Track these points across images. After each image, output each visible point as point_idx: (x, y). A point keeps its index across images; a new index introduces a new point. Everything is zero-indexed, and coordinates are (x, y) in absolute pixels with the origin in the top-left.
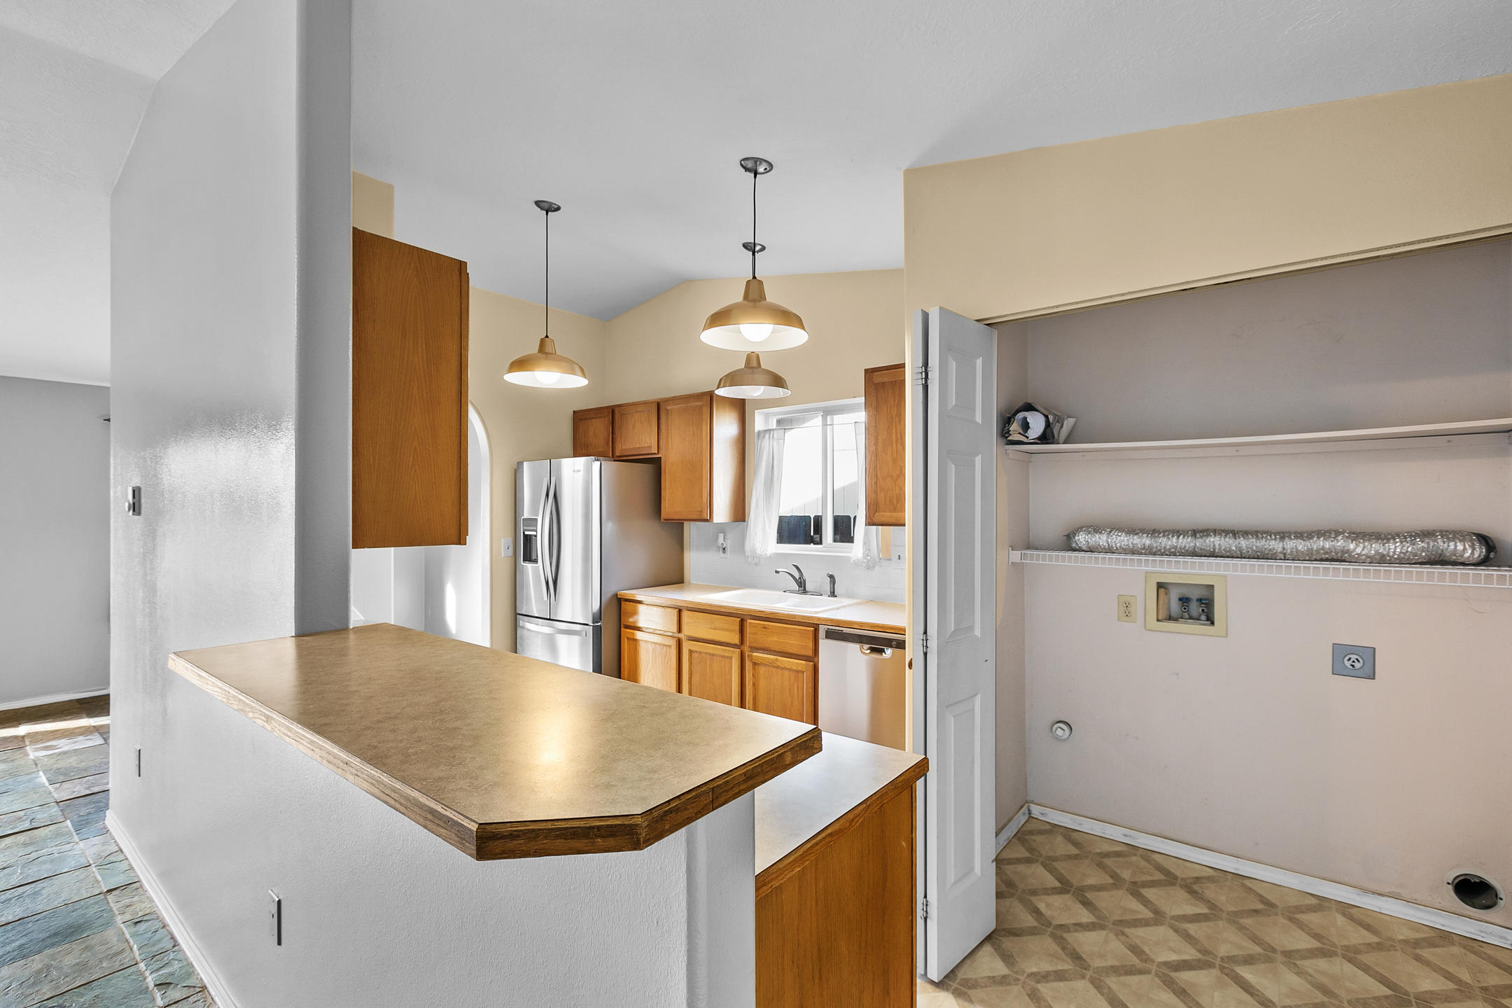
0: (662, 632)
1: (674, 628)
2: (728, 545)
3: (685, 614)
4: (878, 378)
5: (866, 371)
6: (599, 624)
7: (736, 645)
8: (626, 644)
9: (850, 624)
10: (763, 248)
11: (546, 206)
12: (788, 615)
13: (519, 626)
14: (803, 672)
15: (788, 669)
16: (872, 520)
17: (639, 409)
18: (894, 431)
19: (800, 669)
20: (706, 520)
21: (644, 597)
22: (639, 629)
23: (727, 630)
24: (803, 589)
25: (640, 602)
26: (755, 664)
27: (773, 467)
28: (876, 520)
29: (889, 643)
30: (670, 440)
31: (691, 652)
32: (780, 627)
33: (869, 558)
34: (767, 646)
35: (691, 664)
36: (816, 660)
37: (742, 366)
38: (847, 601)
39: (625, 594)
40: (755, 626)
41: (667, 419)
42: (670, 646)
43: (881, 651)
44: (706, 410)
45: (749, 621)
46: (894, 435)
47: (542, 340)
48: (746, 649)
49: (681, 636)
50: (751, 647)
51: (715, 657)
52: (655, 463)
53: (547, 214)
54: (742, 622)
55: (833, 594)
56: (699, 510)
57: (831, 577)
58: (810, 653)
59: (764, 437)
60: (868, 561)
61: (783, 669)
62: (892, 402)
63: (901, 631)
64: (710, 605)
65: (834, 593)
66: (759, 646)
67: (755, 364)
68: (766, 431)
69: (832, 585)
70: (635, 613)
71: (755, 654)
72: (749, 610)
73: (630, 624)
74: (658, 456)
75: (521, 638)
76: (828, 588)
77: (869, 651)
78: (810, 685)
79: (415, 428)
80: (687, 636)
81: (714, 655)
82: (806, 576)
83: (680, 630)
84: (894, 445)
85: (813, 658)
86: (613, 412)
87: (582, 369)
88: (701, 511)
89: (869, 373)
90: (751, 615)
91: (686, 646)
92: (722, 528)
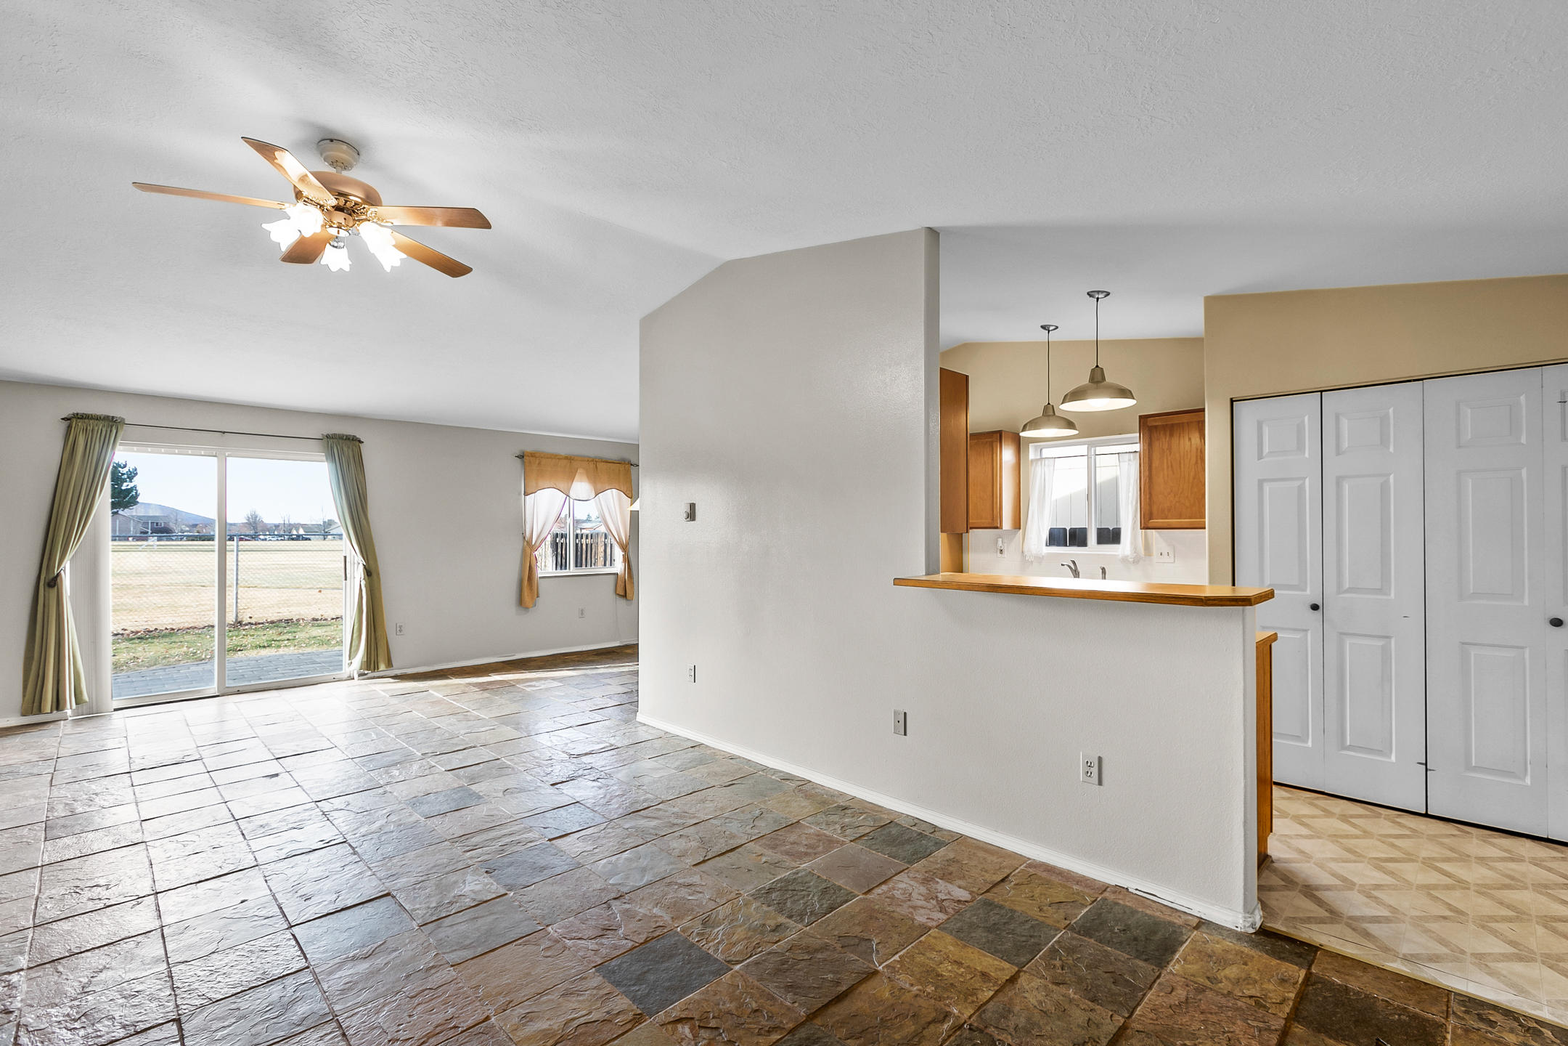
2: (1006, 547)
4: (1151, 422)
5: (1140, 417)
16: (1146, 525)
18: (1165, 461)
20: (997, 528)
24: (1076, 574)
27: (1045, 487)
28: (1150, 525)
44: (997, 444)
46: (1165, 464)
57: (1103, 569)
59: (1037, 464)
60: (1134, 556)
62: (1163, 440)
67: (1050, 412)
68: (1038, 460)
69: (1103, 573)
84: (1165, 470)
88: (992, 522)
92: (1008, 533)
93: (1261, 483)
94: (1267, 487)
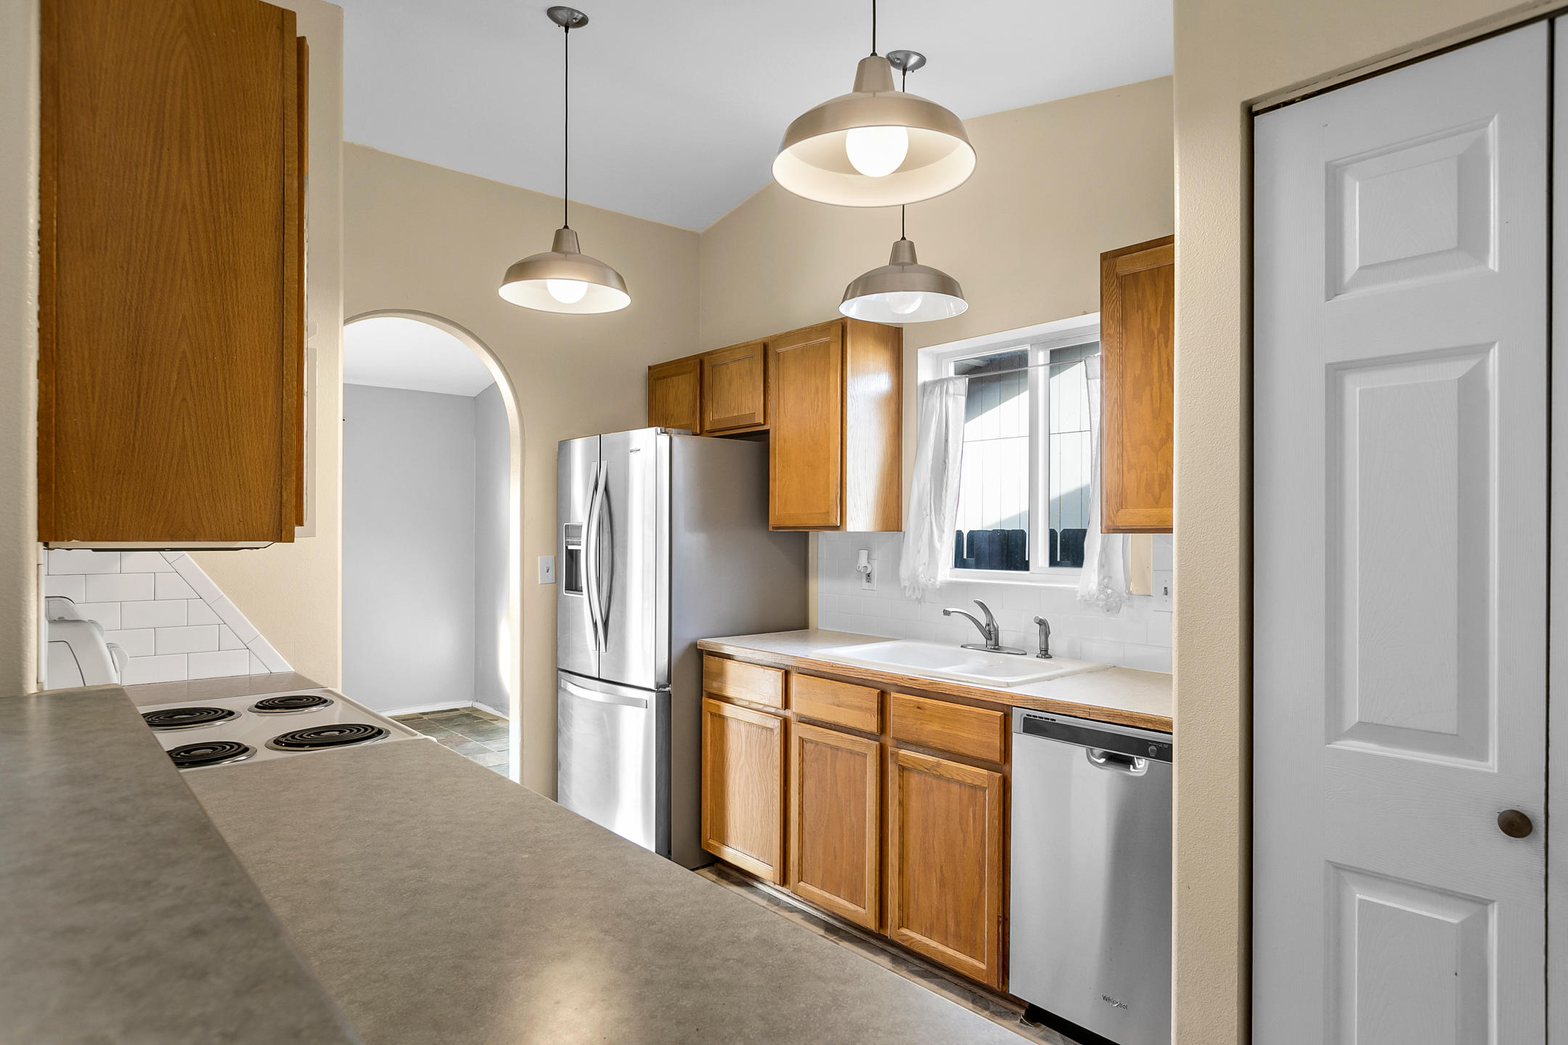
0: (760, 707)
1: (778, 701)
2: (875, 569)
3: (795, 680)
4: (1124, 266)
6: (667, 689)
7: (872, 734)
8: (709, 722)
9: (1068, 710)
10: (922, 61)
11: (562, 15)
12: (959, 687)
13: (560, 686)
14: (984, 789)
15: (958, 781)
16: (1113, 522)
17: (738, 356)
18: (1155, 360)
19: (978, 783)
20: (836, 528)
21: (735, 649)
22: (727, 700)
23: (860, 708)
24: (993, 642)
25: (729, 657)
26: (902, 769)
27: (947, 441)
28: (1118, 524)
29: (1142, 748)
30: (782, 401)
31: (802, 740)
32: (946, 708)
33: (1109, 591)
34: (923, 739)
35: (802, 761)
36: (1006, 768)
37: (885, 261)
38: (1068, 667)
39: (711, 643)
40: (902, 704)
41: (778, 369)
42: (772, 730)
43: (1127, 762)
44: (835, 350)
45: (894, 695)
46: (1155, 368)
47: (558, 233)
48: (889, 741)
49: (788, 713)
50: (897, 740)
51: (840, 752)
52: (759, 438)
53: (567, 31)
54: (883, 696)
55: (1045, 653)
56: (824, 511)
57: (1042, 623)
58: (996, 756)
59: (932, 392)
60: (1108, 597)
61: (949, 780)
62: (1152, 308)
63: (1164, 727)
64: (832, 666)
65: (1046, 650)
66: (909, 738)
67: (906, 257)
68: (935, 383)
69: (1043, 637)
70: (720, 675)
71: (903, 752)
72: (894, 676)
73: (715, 692)
74: (765, 428)
75: (563, 705)
76: (1035, 641)
77: (1102, 760)
78: (996, 813)
79: (184, 317)
80: (797, 715)
81: (837, 748)
82: (999, 621)
83: (786, 705)
85: (1002, 763)
86: (702, 363)
87: (621, 279)
88: (827, 513)
89: (1108, 259)
90: (896, 685)
91: (797, 731)
92: (863, 541)
93: (1336, 374)
94: (1354, 387)
